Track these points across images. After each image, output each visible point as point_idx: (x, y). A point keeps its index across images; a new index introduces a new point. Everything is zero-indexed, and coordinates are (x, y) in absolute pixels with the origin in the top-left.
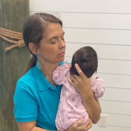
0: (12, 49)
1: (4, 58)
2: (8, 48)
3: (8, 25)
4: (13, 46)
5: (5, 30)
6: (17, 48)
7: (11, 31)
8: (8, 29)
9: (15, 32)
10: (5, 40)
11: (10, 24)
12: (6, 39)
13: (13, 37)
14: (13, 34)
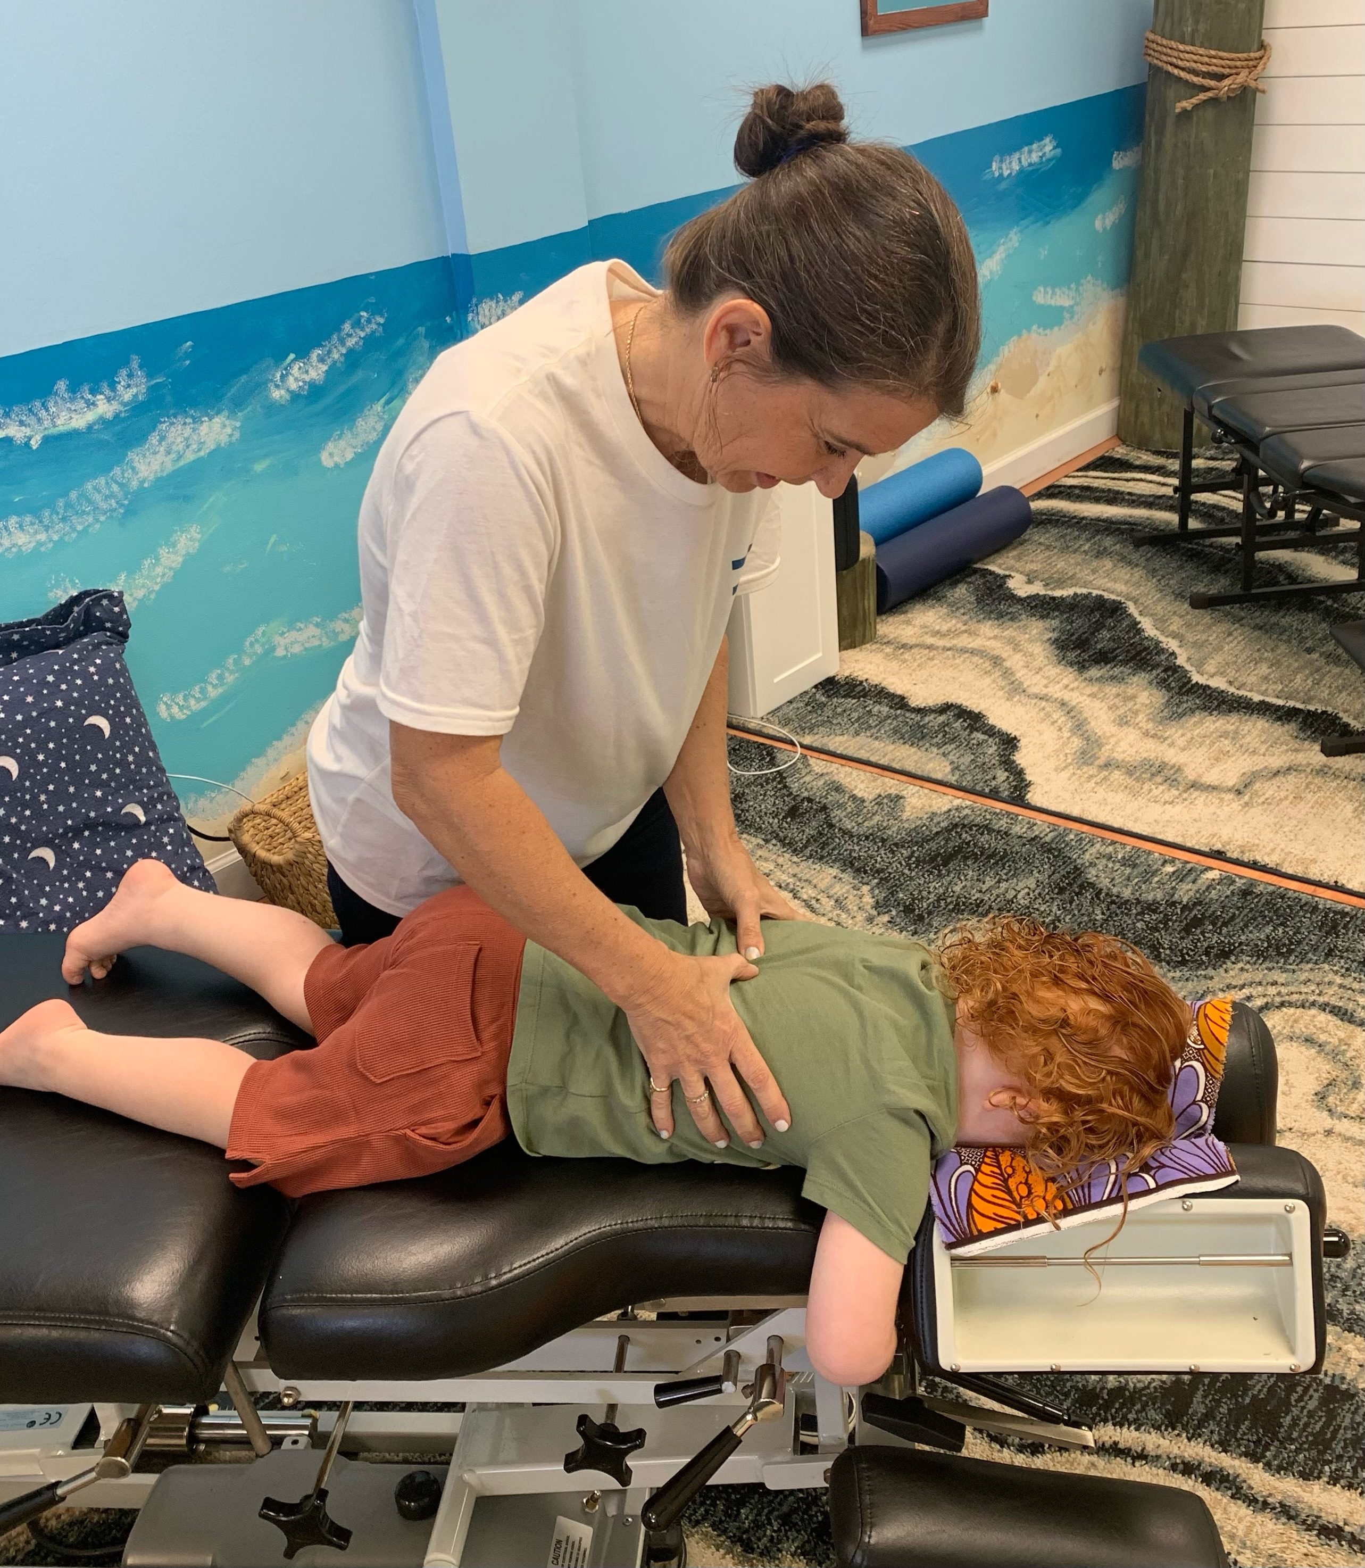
0: (1196, 107)
1: (1169, 138)
2: (1187, 104)
3: (1194, 31)
4: (1203, 96)
5: (1181, 47)
6: (1214, 101)
7: (1201, 51)
8: (1193, 45)
9: (1213, 52)
10: (1179, 79)
11: (1202, 27)
12: (1183, 74)
13: (1204, 69)
14: (1206, 59)
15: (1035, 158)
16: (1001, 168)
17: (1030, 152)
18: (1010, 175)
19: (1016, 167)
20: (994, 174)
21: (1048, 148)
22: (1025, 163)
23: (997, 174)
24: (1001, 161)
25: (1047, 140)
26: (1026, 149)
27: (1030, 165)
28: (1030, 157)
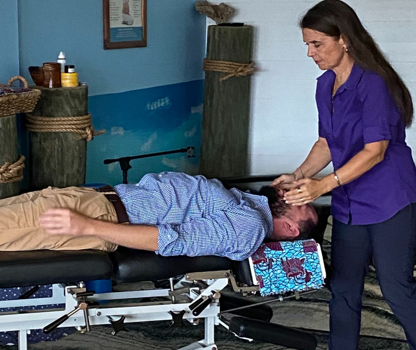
4: (230, 75)
15: (163, 104)
16: (150, 107)
17: (161, 102)
18: (153, 110)
19: (156, 107)
20: (147, 108)
21: (167, 101)
22: (159, 106)
23: (149, 109)
24: (151, 104)
25: (167, 98)
26: (159, 100)
27: (160, 106)
28: (161, 104)
